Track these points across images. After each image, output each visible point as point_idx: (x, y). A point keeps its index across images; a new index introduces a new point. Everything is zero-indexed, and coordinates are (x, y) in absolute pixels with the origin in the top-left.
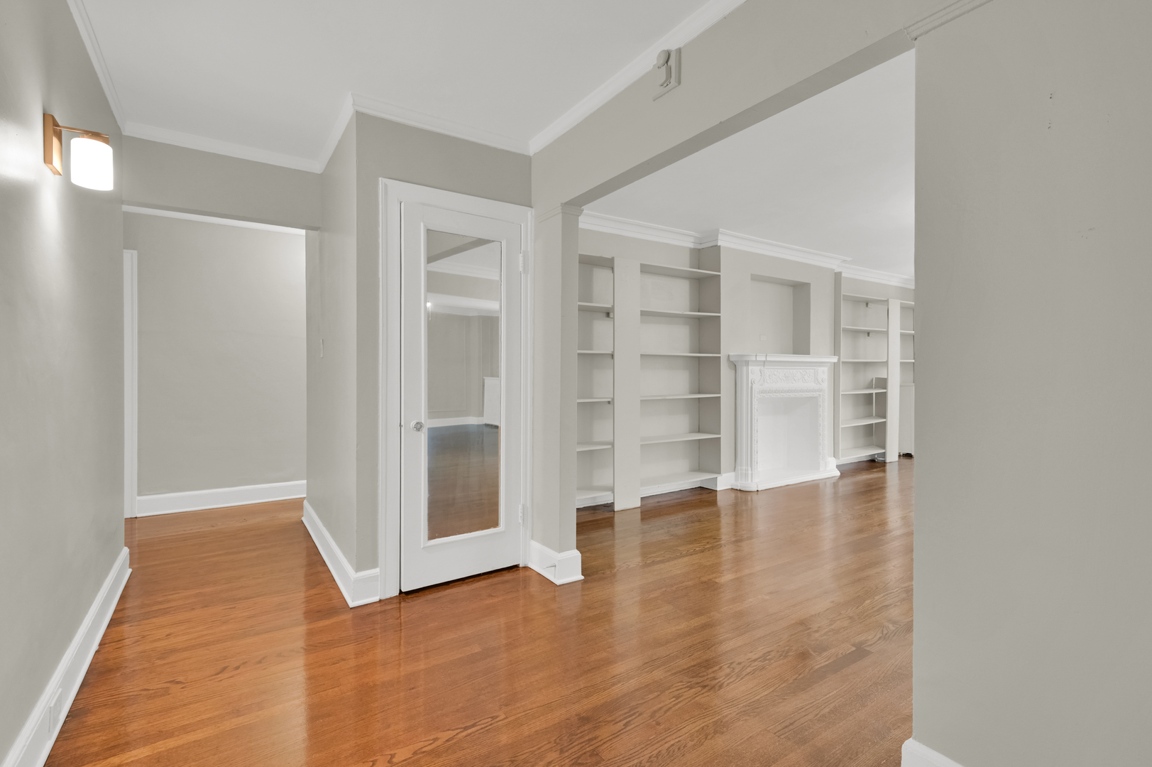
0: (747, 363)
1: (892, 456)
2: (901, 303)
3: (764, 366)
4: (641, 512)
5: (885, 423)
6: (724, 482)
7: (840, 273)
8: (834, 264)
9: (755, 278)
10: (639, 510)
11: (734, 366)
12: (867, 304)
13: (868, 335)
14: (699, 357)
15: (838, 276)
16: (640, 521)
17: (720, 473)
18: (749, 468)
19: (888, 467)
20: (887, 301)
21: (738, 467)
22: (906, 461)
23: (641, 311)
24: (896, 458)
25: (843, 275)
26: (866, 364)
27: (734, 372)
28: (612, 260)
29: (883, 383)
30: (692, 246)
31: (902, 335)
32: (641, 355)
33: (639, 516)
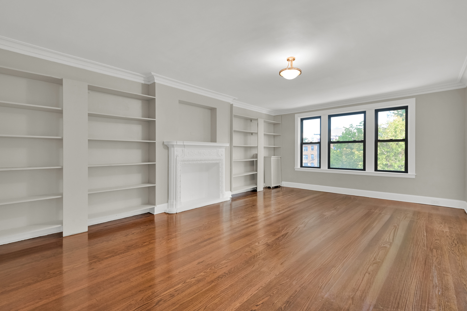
0: (173, 146)
1: (260, 188)
2: (264, 121)
3: (185, 147)
4: (88, 234)
5: (256, 174)
6: (158, 210)
7: (232, 104)
8: (230, 100)
9: (181, 102)
10: (87, 233)
11: (167, 147)
12: (251, 121)
13: (252, 135)
14: (148, 143)
15: (232, 106)
16: (87, 239)
17: (155, 205)
18: (175, 201)
19: (258, 194)
20: (257, 119)
21: (169, 201)
22: (268, 190)
23: (89, 114)
24: (262, 189)
25: (234, 105)
26: (251, 147)
27: (168, 150)
28: (62, 80)
29: (256, 156)
30: (143, 82)
31: (264, 134)
32: (89, 140)
33: (87, 236)
